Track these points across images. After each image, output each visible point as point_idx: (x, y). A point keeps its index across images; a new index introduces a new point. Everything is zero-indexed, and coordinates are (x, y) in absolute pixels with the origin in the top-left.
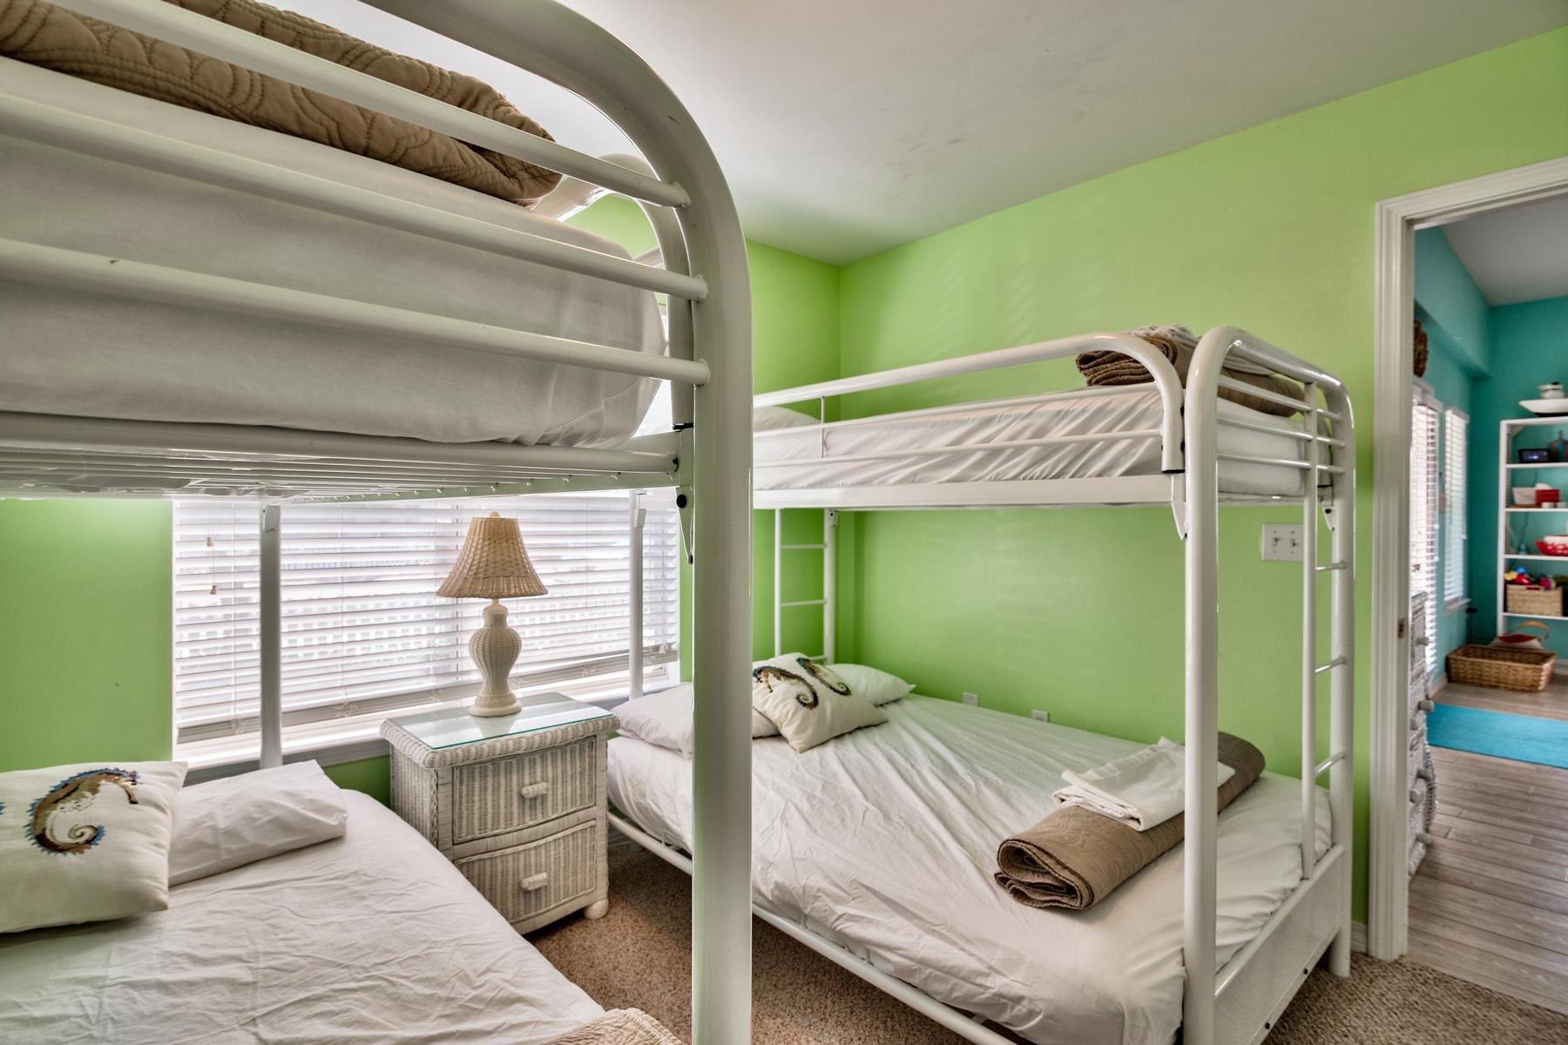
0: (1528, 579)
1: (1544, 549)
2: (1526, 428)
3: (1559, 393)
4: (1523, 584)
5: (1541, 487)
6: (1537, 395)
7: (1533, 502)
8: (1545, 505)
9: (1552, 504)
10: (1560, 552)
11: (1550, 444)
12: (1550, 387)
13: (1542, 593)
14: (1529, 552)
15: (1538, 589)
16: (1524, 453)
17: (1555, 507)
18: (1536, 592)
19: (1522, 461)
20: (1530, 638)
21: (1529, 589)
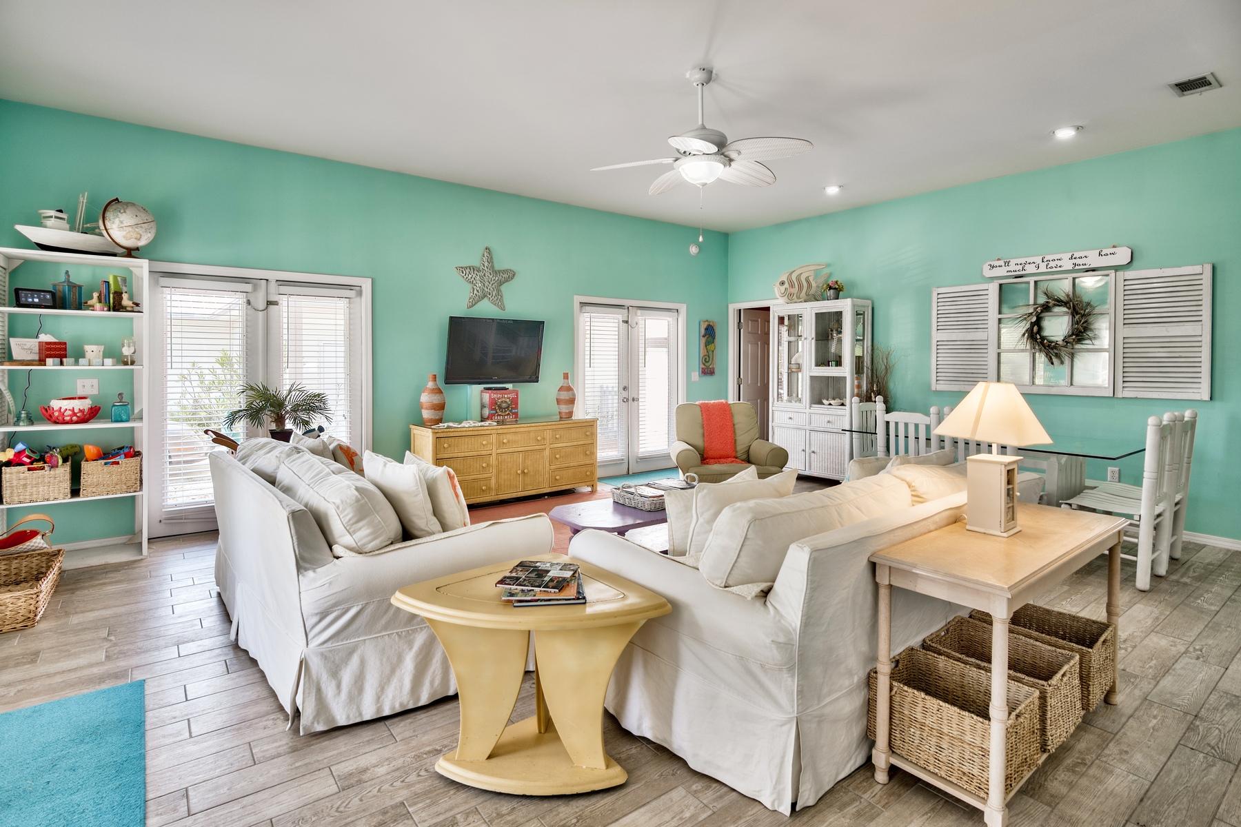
0: (28, 457)
1: (50, 416)
2: (27, 262)
3: (64, 224)
4: (22, 464)
5: (44, 338)
6: (38, 222)
7: (36, 357)
8: (49, 361)
9: (58, 360)
10: (67, 418)
11: (54, 286)
12: (53, 213)
13: (47, 472)
14: (31, 421)
15: (43, 468)
16: (22, 294)
17: (62, 364)
18: (41, 472)
19: (19, 305)
20: (34, 534)
21: (29, 469)
